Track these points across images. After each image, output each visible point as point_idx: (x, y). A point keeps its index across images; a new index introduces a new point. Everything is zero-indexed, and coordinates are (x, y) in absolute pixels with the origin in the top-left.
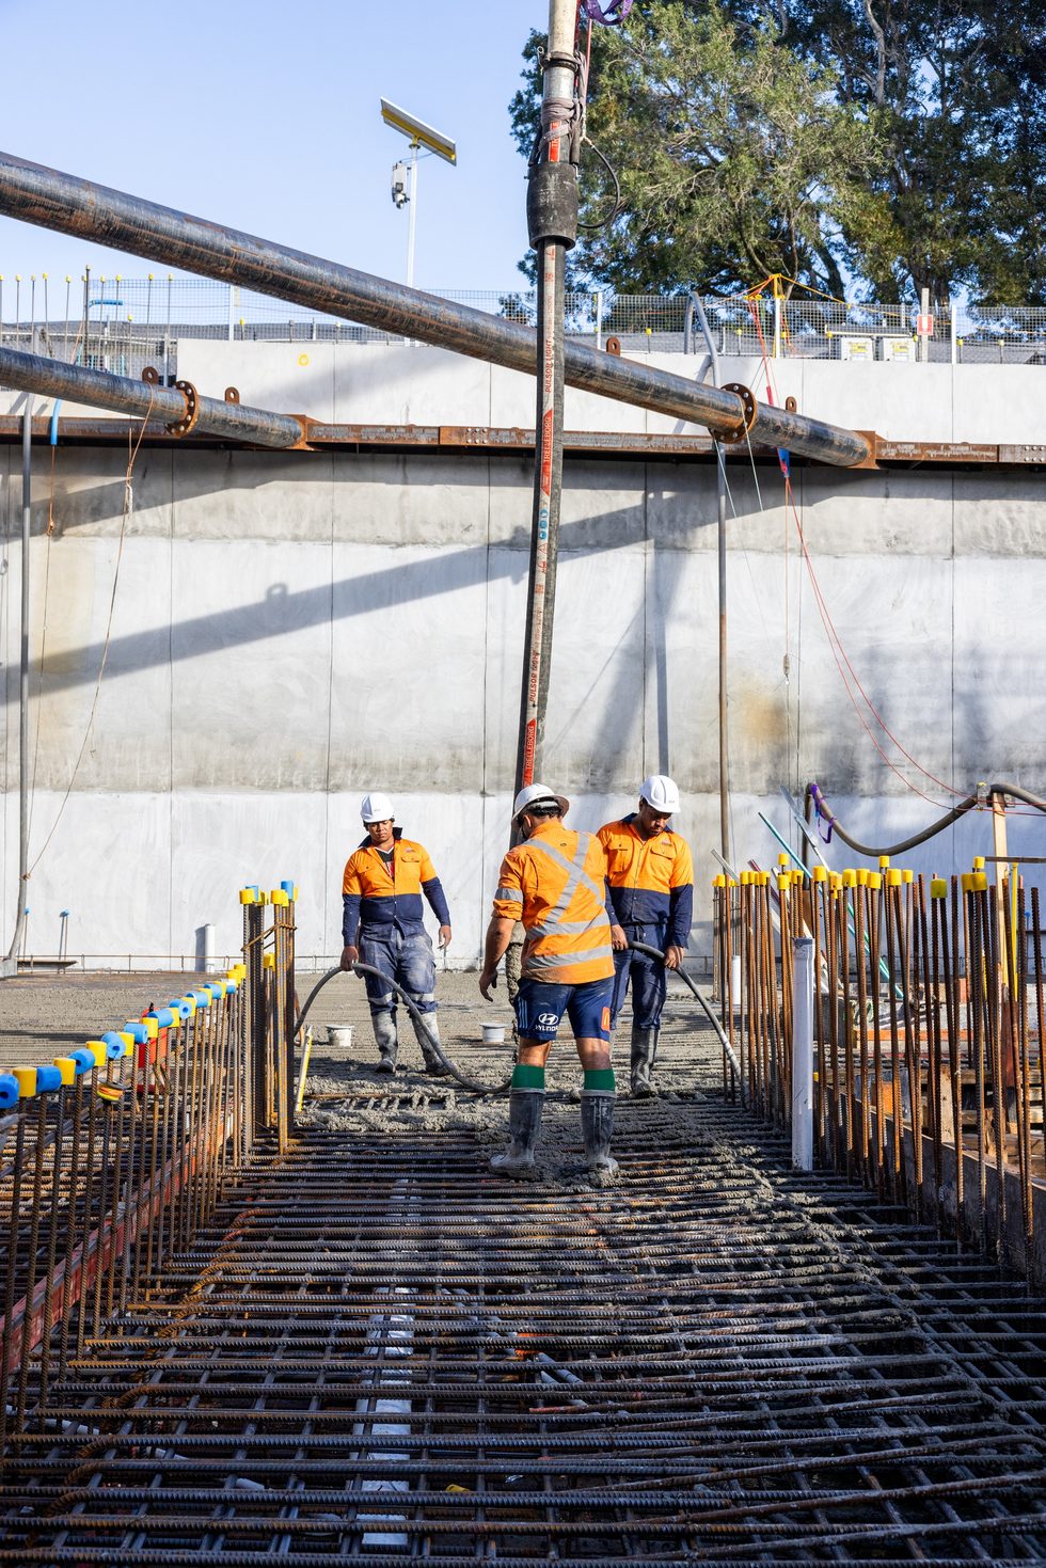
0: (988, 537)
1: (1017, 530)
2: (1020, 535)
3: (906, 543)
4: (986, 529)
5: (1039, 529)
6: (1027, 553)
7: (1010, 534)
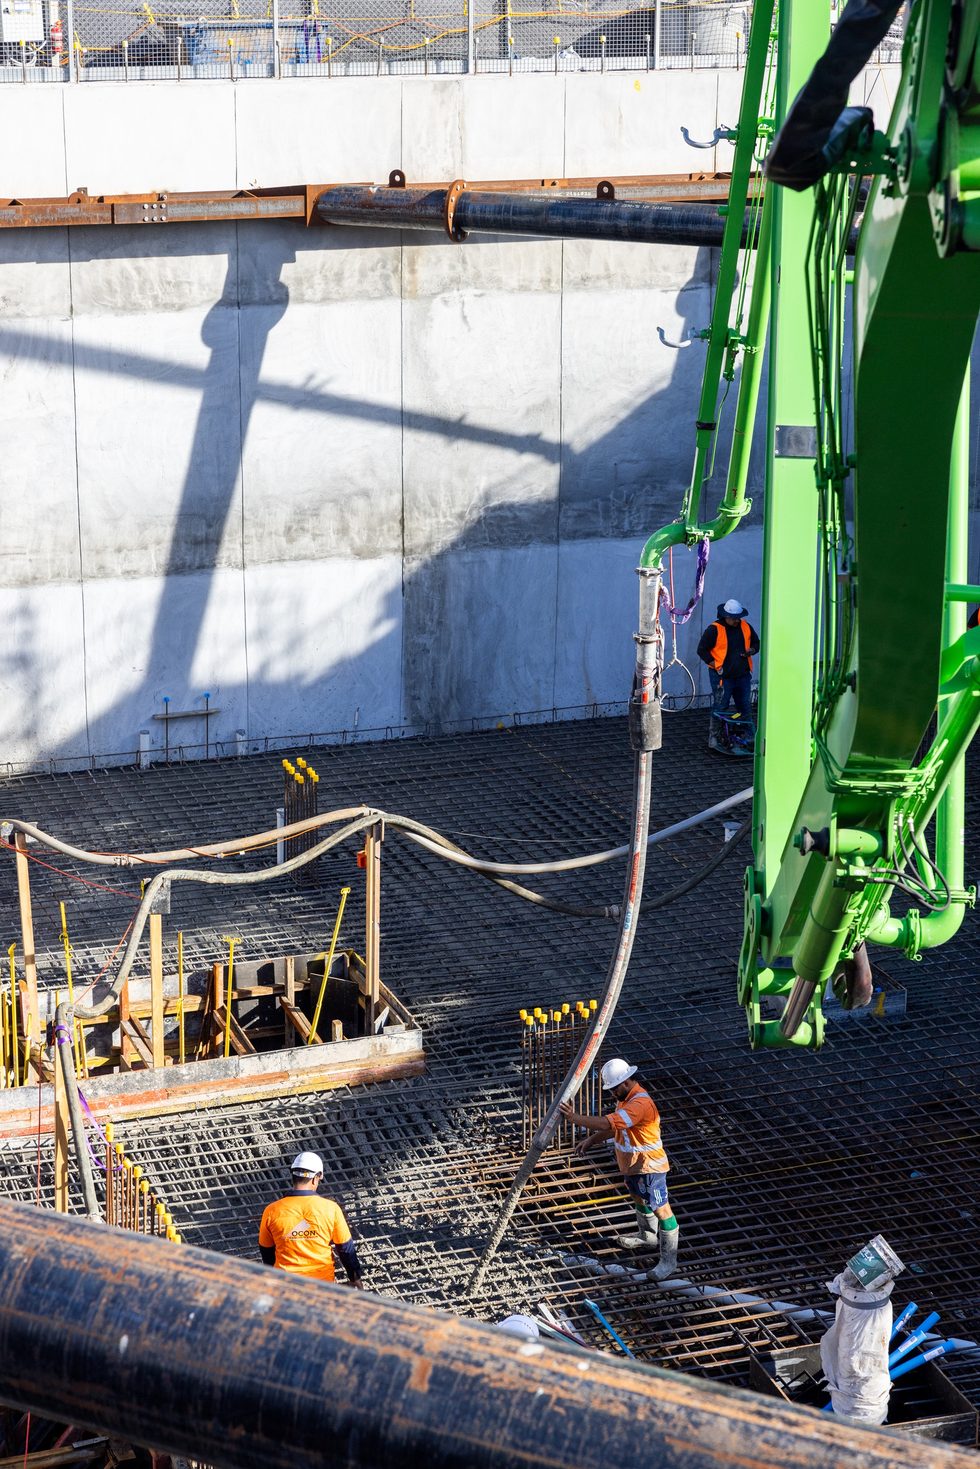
0: (112, 292)
1: (144, 282)
2: (148, 286)
3: (17, 304)
4: (109, 282)
5: (170, 277)
6: (157, 305)
7: (136, 285)
